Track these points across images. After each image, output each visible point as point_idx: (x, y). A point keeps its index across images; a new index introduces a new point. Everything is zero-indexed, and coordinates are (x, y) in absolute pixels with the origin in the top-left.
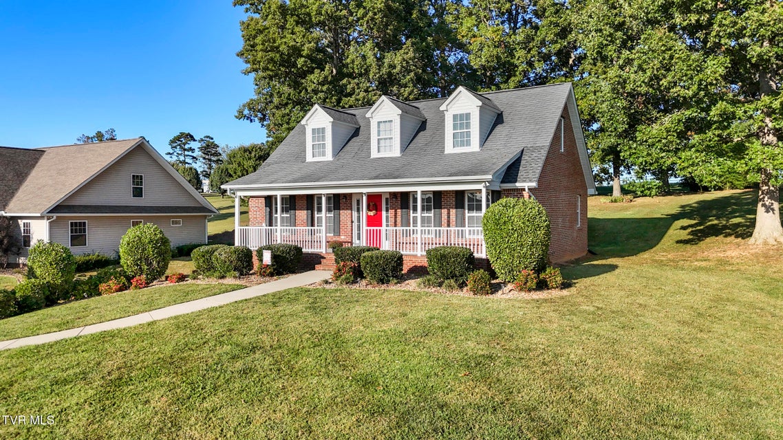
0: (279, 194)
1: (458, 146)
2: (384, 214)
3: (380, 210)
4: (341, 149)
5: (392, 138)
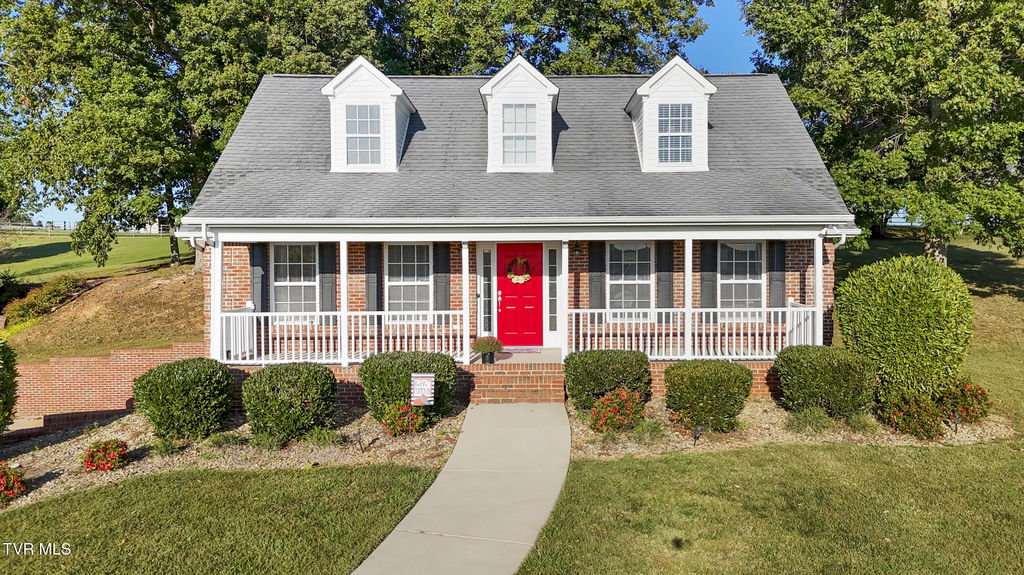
0: (343, 239)
1: (666, 160)
2: (546, 280)
3: (537, 274)
4: (404, 152)
5: (534, 138)
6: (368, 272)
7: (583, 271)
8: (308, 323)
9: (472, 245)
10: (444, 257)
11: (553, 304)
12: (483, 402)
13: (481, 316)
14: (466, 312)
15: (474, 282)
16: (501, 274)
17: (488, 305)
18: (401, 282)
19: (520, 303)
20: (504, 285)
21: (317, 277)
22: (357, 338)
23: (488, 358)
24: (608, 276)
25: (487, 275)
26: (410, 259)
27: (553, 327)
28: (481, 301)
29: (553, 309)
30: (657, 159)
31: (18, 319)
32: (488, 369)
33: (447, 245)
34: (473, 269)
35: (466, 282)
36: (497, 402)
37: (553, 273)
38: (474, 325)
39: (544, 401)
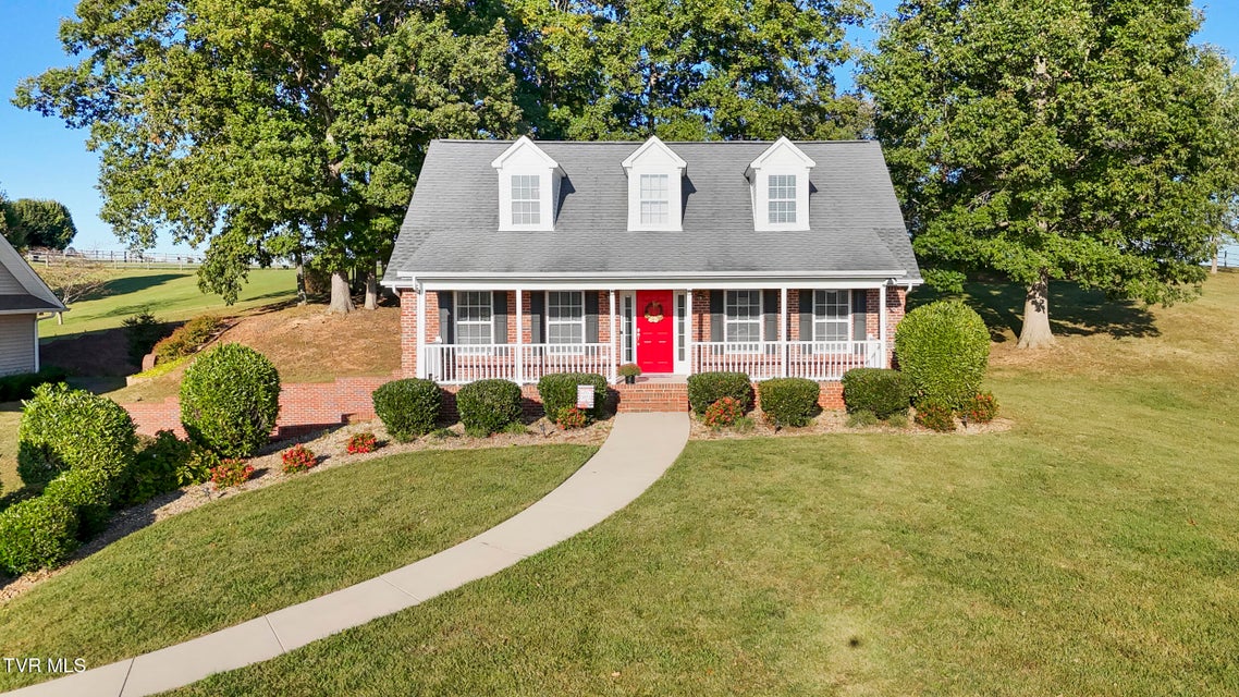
0: (519, 288)
1: (775, 221)
2: (676, 319)
3: (668, 315)
4: (558, 213)
5: (666, 202)
6: (533, 313)
7: (706, 312)
8: (485, 354)
9: (617, 293)
10: (595, 302)
11: (682, 339)
12: (627, 411)
13: (624, 349)
14: (613, 344)
15: (618, 320)
16: (640, 315)
17: (629, 340)
18: (559, 321)
19: (655, 338)
20: (642, 324)
21: (492, 317)
22: (529, 366)
23: (630, 380)
24: (725, 316)
25: (628, 315)
26: (567, 303)
27: (682, 358)
28: (624, 336)
29: (682, 343)
30: (768, 221)
31: (167, 358)
32: (630, 387)
33: (596, 293)
34: (618, 312)
35: (613, 322)
36: (637, 411)
37: (682, 314)
38: (618, 356)
39: (673, 410)
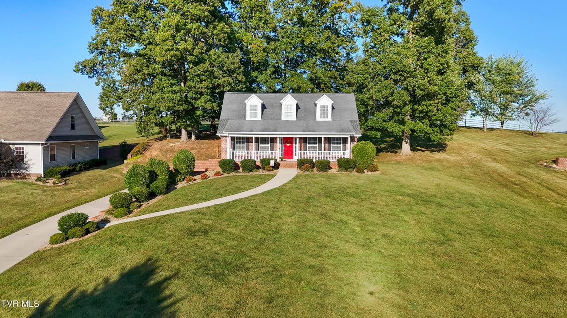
0: (254, 136)
2: (294, 145)
3: (292, 143)
4: (262, 115)
5: (292, 112)
6: (256, 143)
7: (303, 143)
8: (243, 153)
9: (279, 138)
12: (281, 168)
14: (277, 151)
15: (279, 145)
16: (285, 144)
17: (282, 150)
18: (263, 145)
19: (289, 150)
21: (245, 144)
24: (308, 144)
25: (282, 144)
26: (264, 140)
27: (296, 155)
29: (296, 151)
30: (320, 118)
31: (135, 155)
32: (282, 162)
33: (274, 138)
36: (284, 168)
37: (296, 143)
38: (279, 154)
39: (294, 168)
